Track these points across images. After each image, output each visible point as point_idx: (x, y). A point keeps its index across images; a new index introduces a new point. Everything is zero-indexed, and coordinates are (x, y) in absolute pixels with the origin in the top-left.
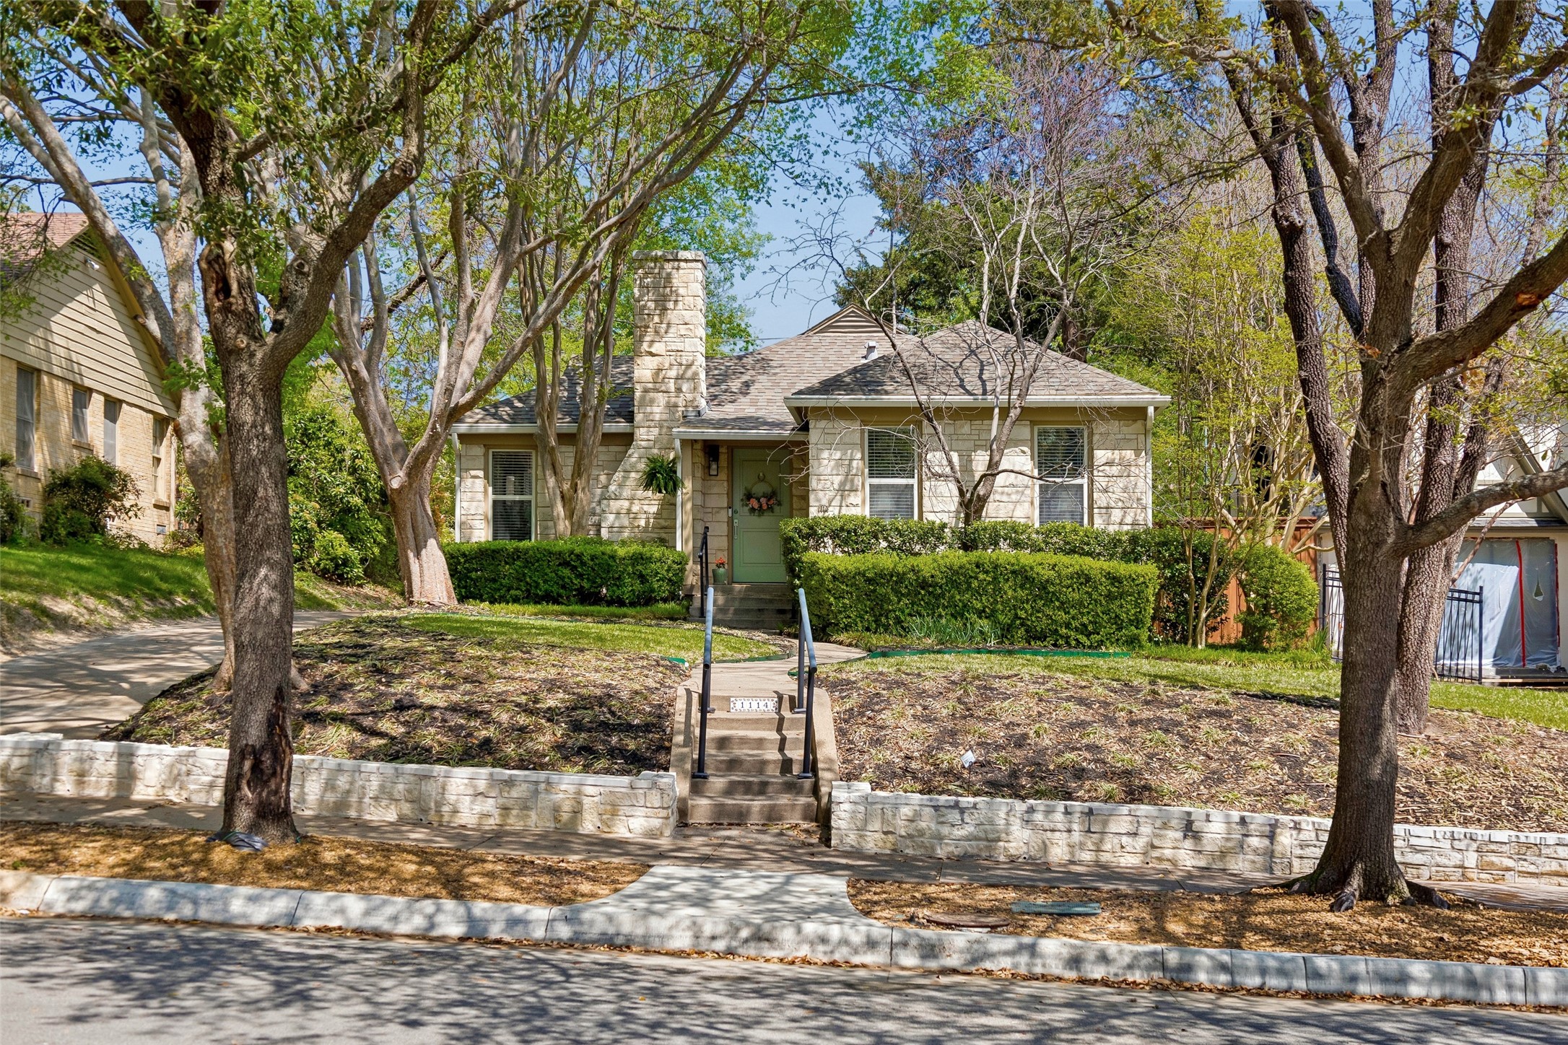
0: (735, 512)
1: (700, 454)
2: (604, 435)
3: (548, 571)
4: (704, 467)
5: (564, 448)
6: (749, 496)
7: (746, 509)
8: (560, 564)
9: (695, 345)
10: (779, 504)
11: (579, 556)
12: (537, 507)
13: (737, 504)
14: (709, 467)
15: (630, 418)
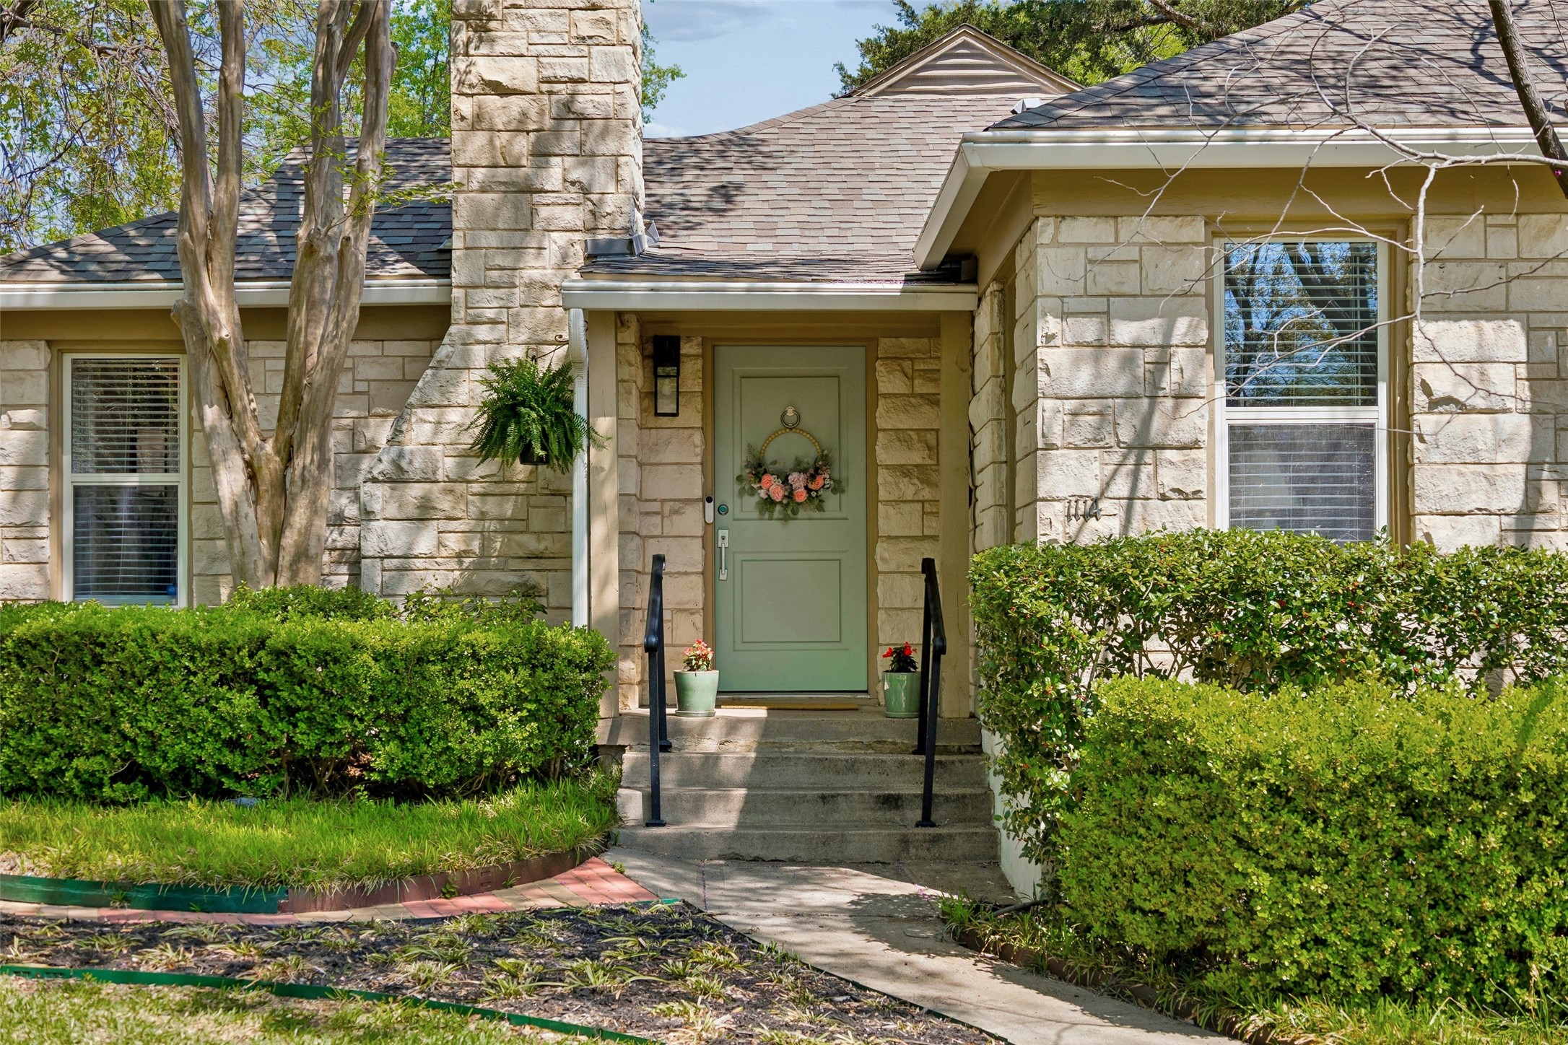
0: (721, 510)
1: (634, 355)
2: (368, 312)
3: (186, 699)
4: (642, 396)
5: (260, 348)
6: (758, 469)
7: (751, 502)
8: (223, 680)
9: (620, 66)
10: (838, 488)
11: (283, 655)
12: (191, 503)
13: (727, 491)
14: (654, 395)
15: (439, 265)
